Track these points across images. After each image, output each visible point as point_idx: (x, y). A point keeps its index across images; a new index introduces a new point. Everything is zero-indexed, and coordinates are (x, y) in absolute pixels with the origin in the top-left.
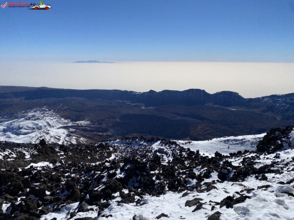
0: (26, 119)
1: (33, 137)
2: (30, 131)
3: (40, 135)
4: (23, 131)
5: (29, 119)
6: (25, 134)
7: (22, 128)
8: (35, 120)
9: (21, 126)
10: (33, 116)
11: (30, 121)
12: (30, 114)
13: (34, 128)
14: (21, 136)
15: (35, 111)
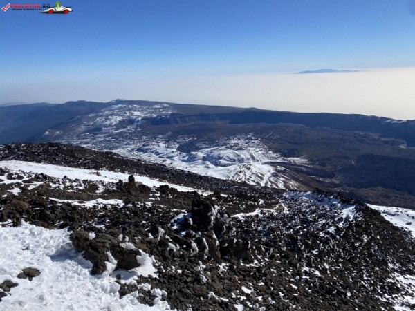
0: (228, 148)
1: (232, 171)
2: (230, 163)
3: (239, 170)
4: (223, 161)
5: (231, 148)
6: (225, 165)
7: (221, 158)
8: (237, 150)
9: (221, 156)
10: (236, 145)
11: (231, 151)
12: (233, 142)
13: (234, 160)
14: (220, 168)
15: (239, 139)
